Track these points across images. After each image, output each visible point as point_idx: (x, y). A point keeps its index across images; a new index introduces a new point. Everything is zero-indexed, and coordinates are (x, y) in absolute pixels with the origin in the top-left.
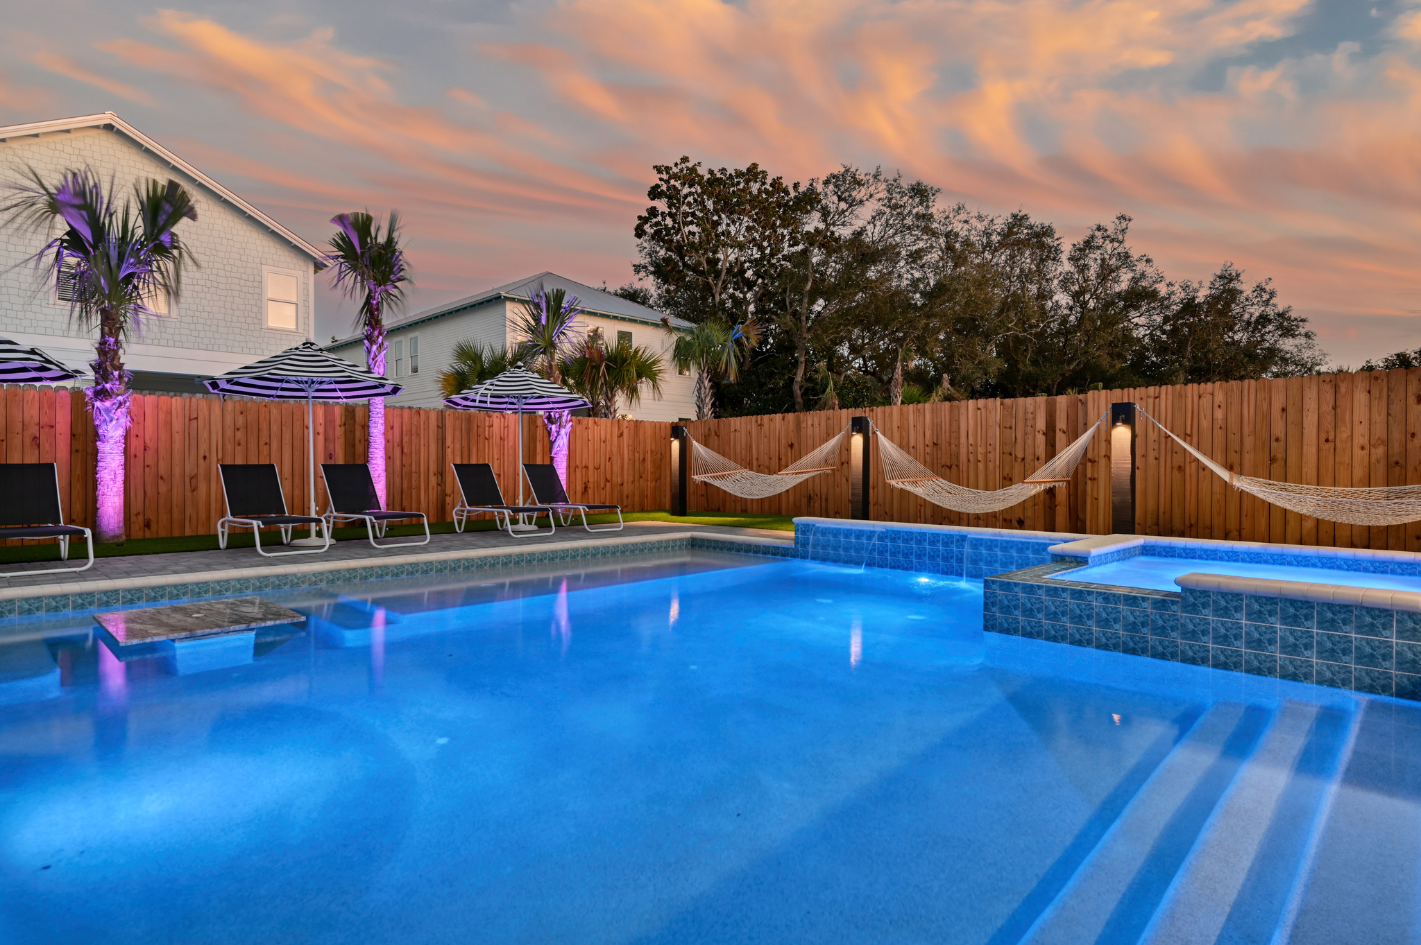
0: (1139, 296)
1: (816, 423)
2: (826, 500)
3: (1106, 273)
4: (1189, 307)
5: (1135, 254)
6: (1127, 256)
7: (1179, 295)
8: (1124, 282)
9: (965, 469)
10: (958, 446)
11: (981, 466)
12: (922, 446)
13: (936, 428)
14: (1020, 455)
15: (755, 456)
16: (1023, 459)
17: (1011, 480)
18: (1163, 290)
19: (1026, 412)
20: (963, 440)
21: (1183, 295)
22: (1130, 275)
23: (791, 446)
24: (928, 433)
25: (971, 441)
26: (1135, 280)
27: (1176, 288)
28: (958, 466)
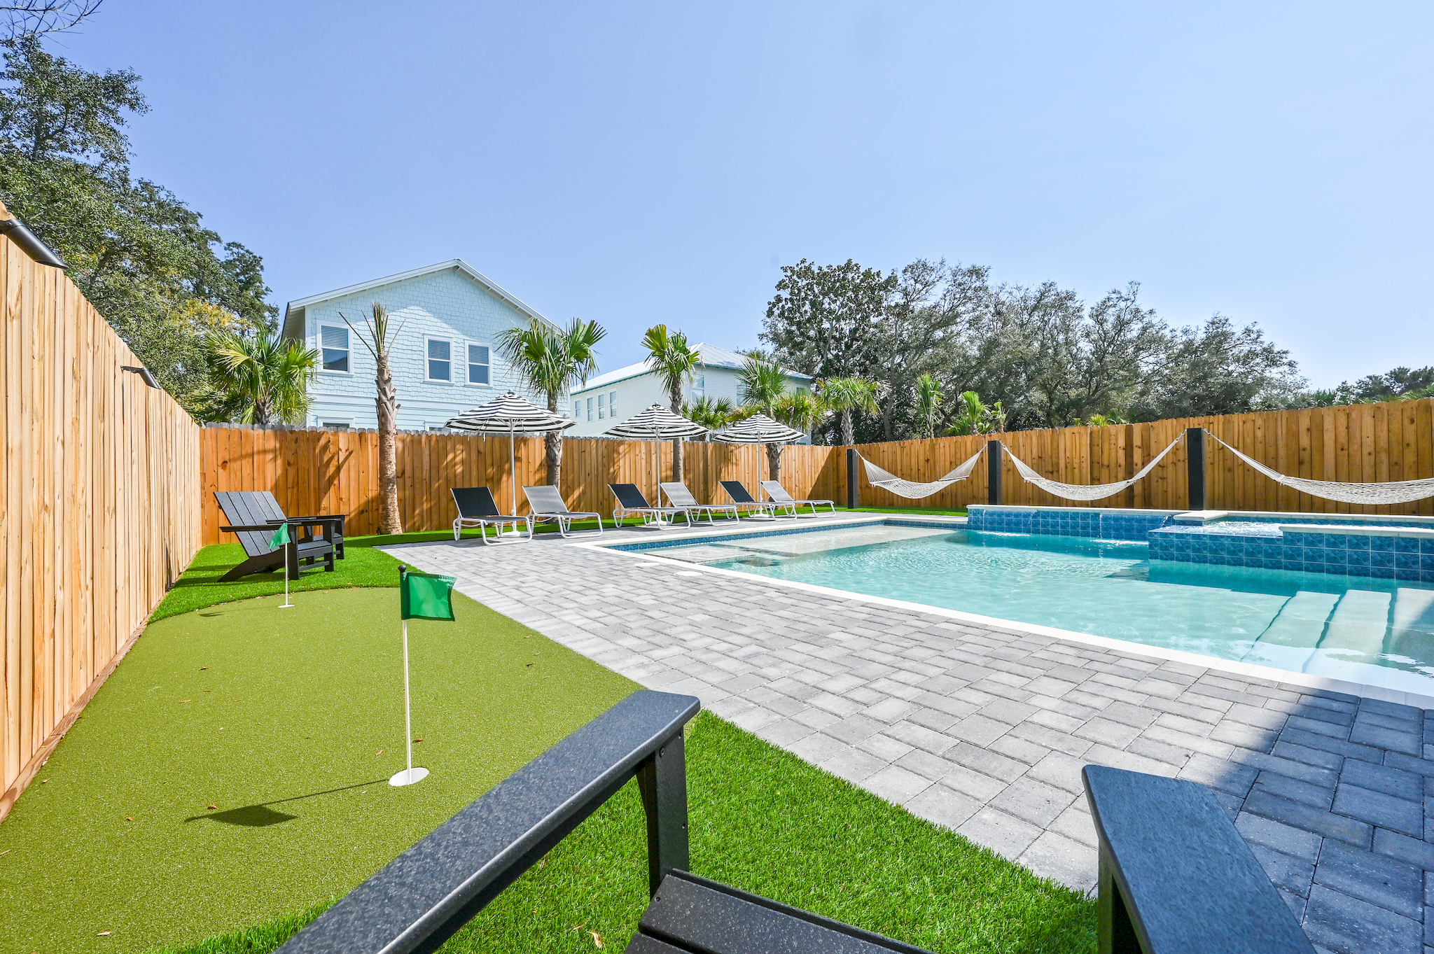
0: (1149, 340)
1: (947, 446)
2: (956, 496)
3: (1121, 325)
4: (1189, 348)
5: (1145, 309)
6: (1137, 311)
7: (1181, 339)
8: (1134, 330)
9: (1064, 473)
10: (1058, 458)
11: (1076, 471)
12: (1030, 459)
13: (1041, 446)
14: (1106, 463)
15: (899, 468)
16: (1108, 466)
17: (1099, 480)
18: (1167, 333)
19: (1110, 435)
20: (1062, 454)
21: (1184, 338)
22: (1140, 325)
23: (928, 461)
24: (1035, 450)
25: (1068, 454)
26: (1144, 329)
27: (1179, 333)
28: (1058, 472)
